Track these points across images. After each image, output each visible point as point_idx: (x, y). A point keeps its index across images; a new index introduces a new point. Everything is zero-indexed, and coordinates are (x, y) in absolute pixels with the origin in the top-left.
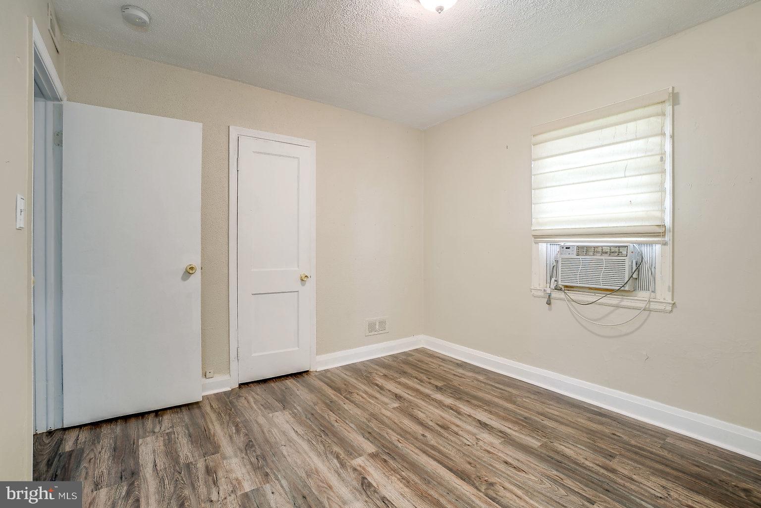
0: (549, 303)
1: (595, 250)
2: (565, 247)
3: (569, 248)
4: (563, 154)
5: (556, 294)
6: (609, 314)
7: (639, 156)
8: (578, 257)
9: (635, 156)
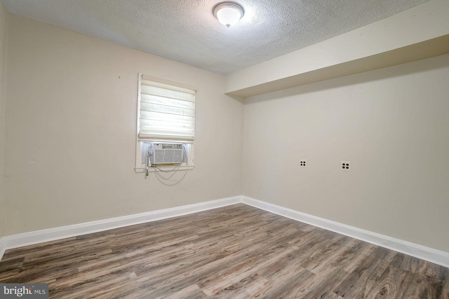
0: (147, 175)
1: (170, 146)
2: (156, 144)
3: (158, 145)
4: (158, 96)
5: (150, 170)
6: (173, 174)
7: (188, 108)
8: (163, 149)
9: (187, 108)
